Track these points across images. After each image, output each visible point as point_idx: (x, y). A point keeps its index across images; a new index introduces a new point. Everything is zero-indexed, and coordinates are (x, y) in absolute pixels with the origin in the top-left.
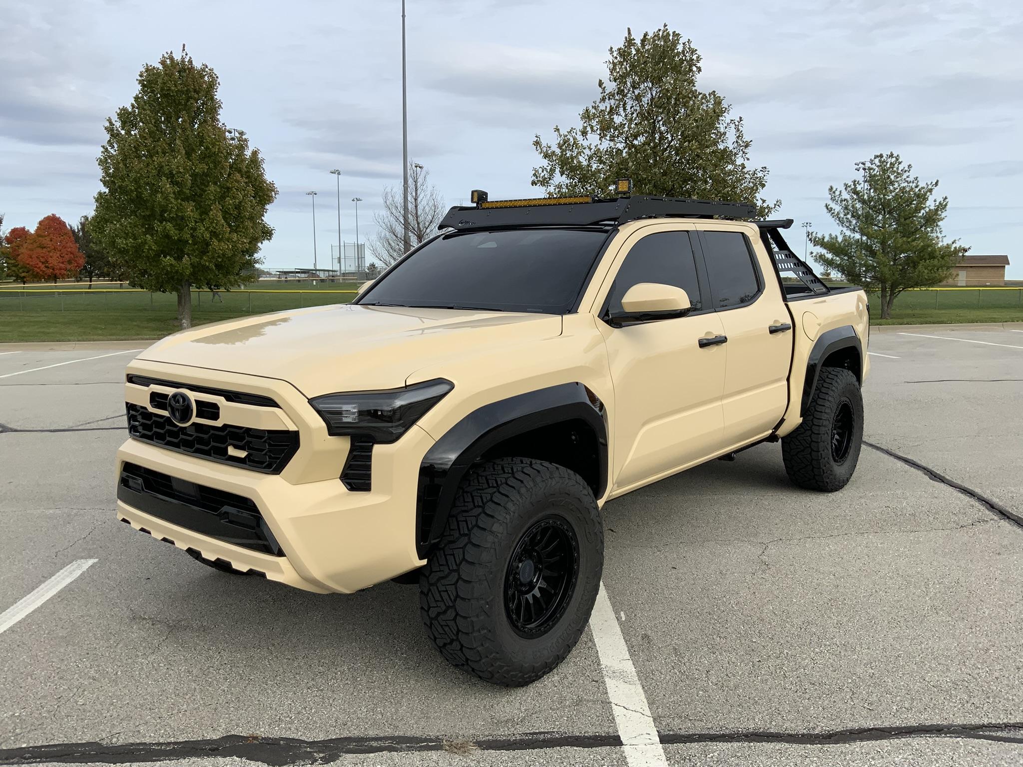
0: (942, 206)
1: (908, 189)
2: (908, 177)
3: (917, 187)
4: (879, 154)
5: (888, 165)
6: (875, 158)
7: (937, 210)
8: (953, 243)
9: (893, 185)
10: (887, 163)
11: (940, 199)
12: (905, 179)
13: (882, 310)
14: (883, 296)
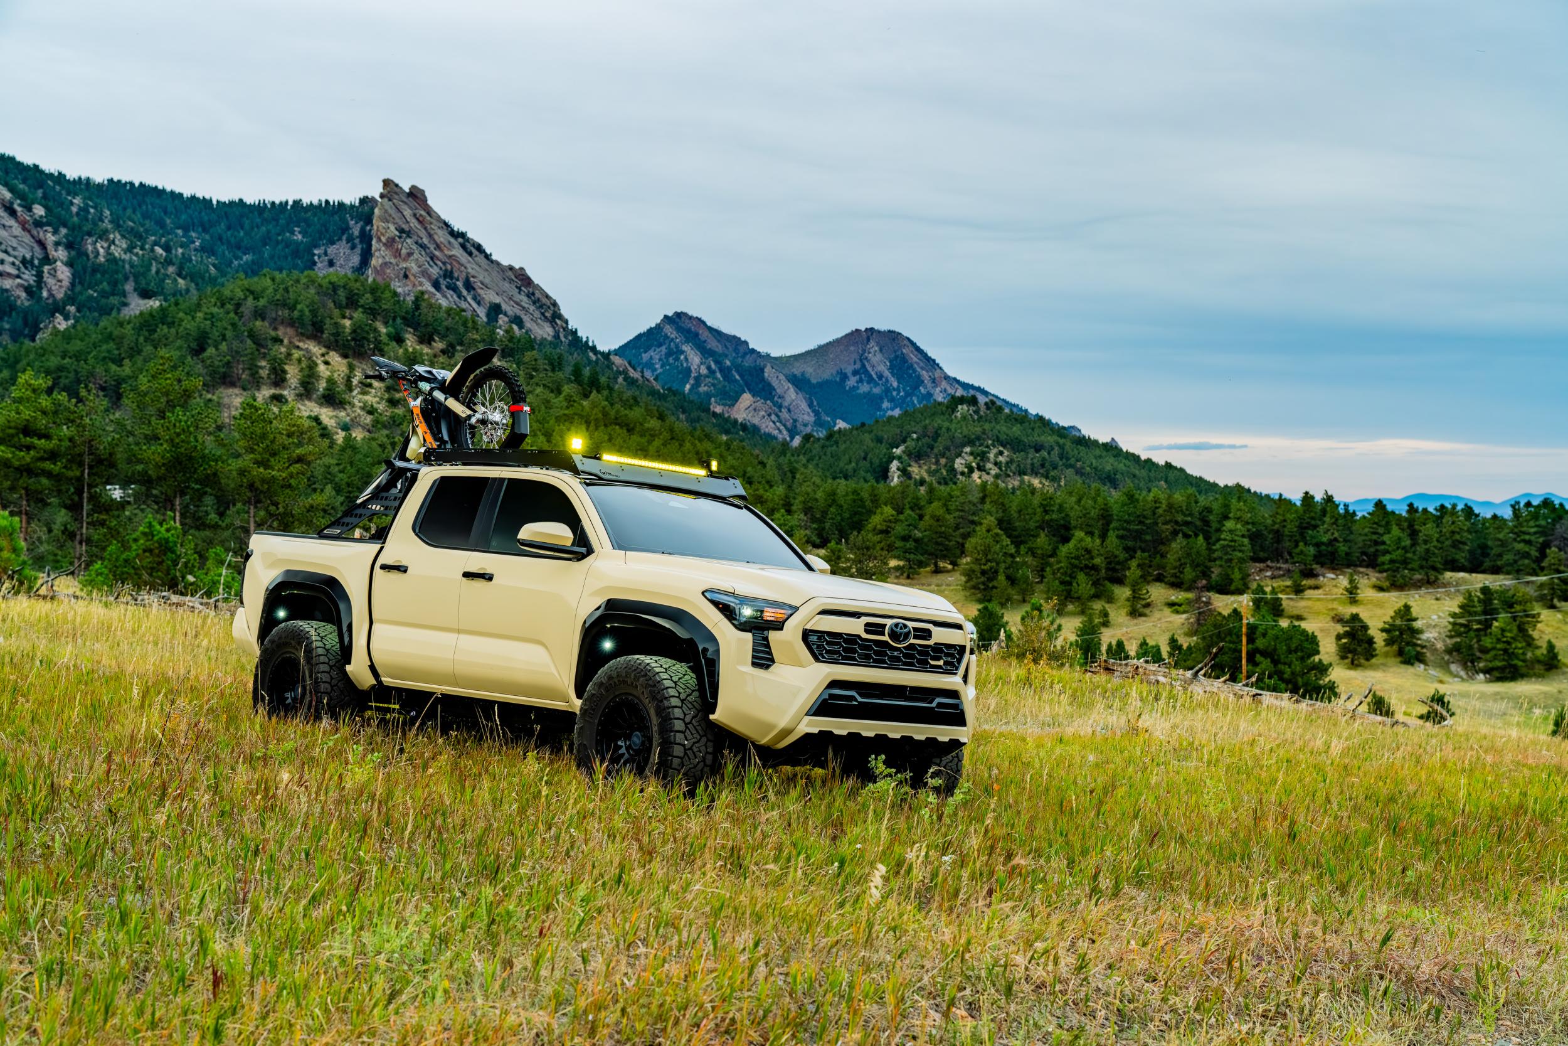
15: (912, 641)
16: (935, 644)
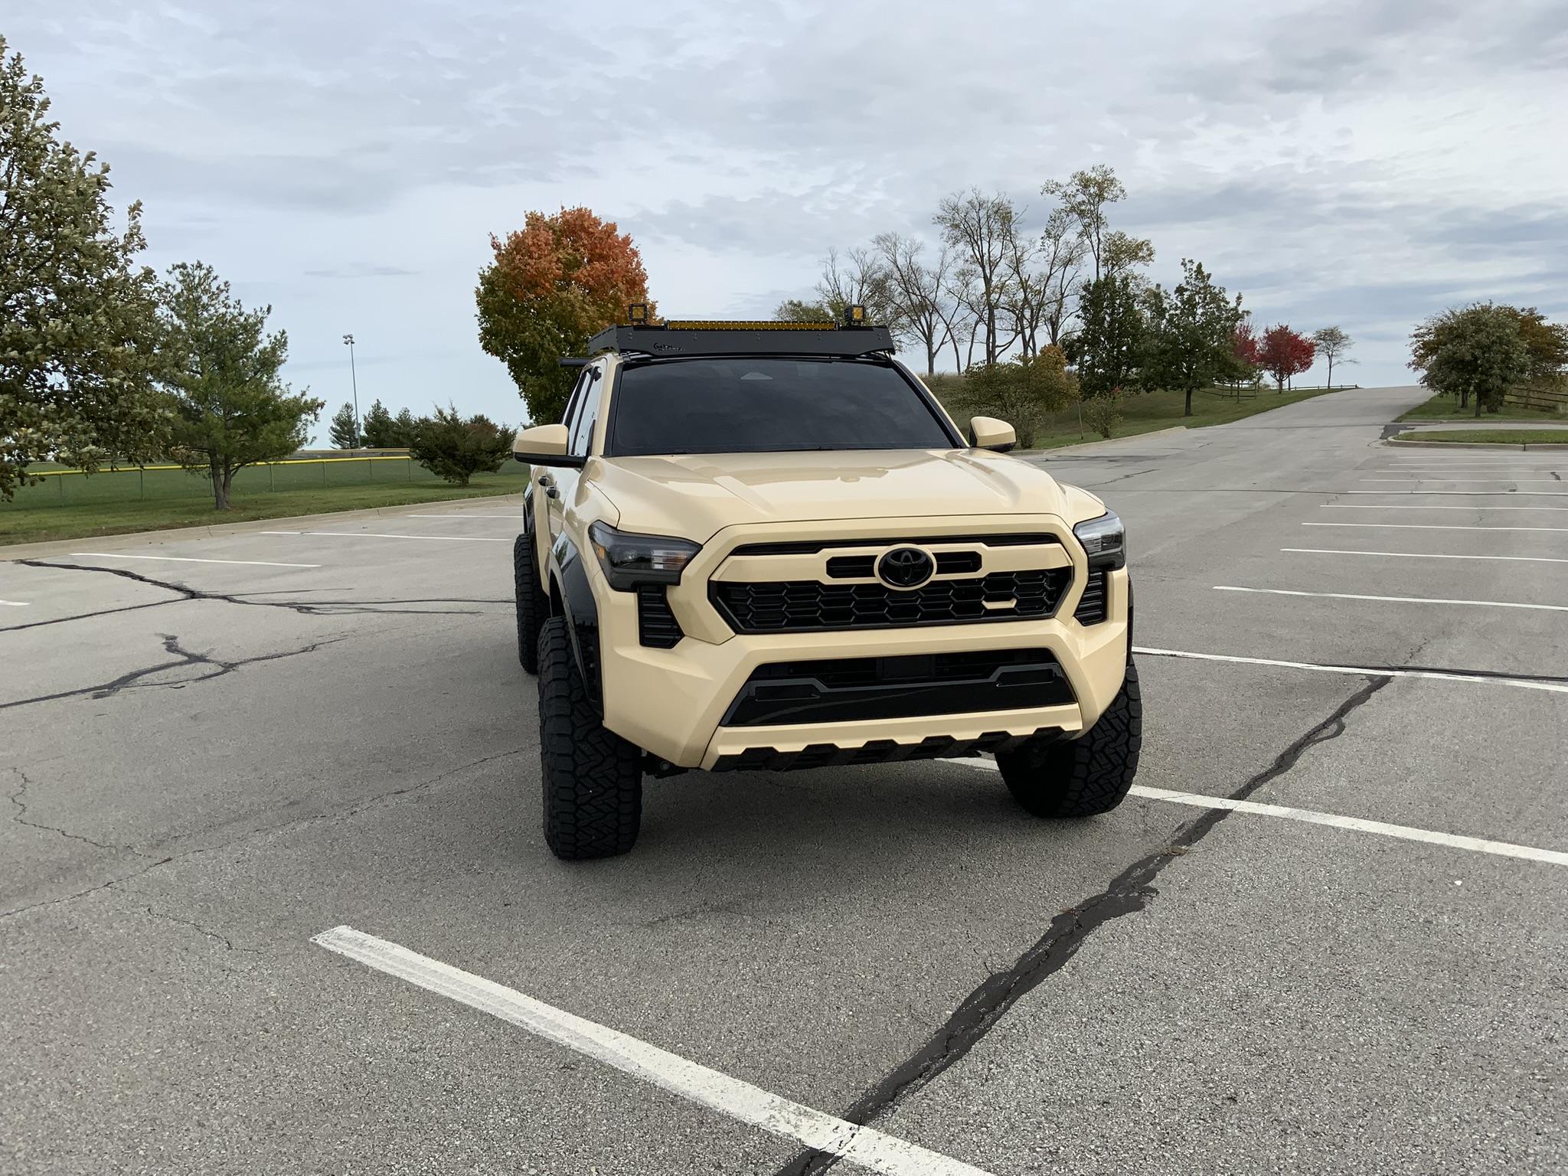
0: (281, 343)
1: (229, 317)
2: (227, 298)
3: (241, 314)
4: (180, 264)
5: (196, 281)
6: (174, 269)
7: (274, 350)
8: (302, 395)
9: (207, 311)
10: (194, 277)
11: (275, 333)
12: (223, 302)
13: (217, 496)
14: (214, 475)
15: (935, 577)
16: (991, 575)
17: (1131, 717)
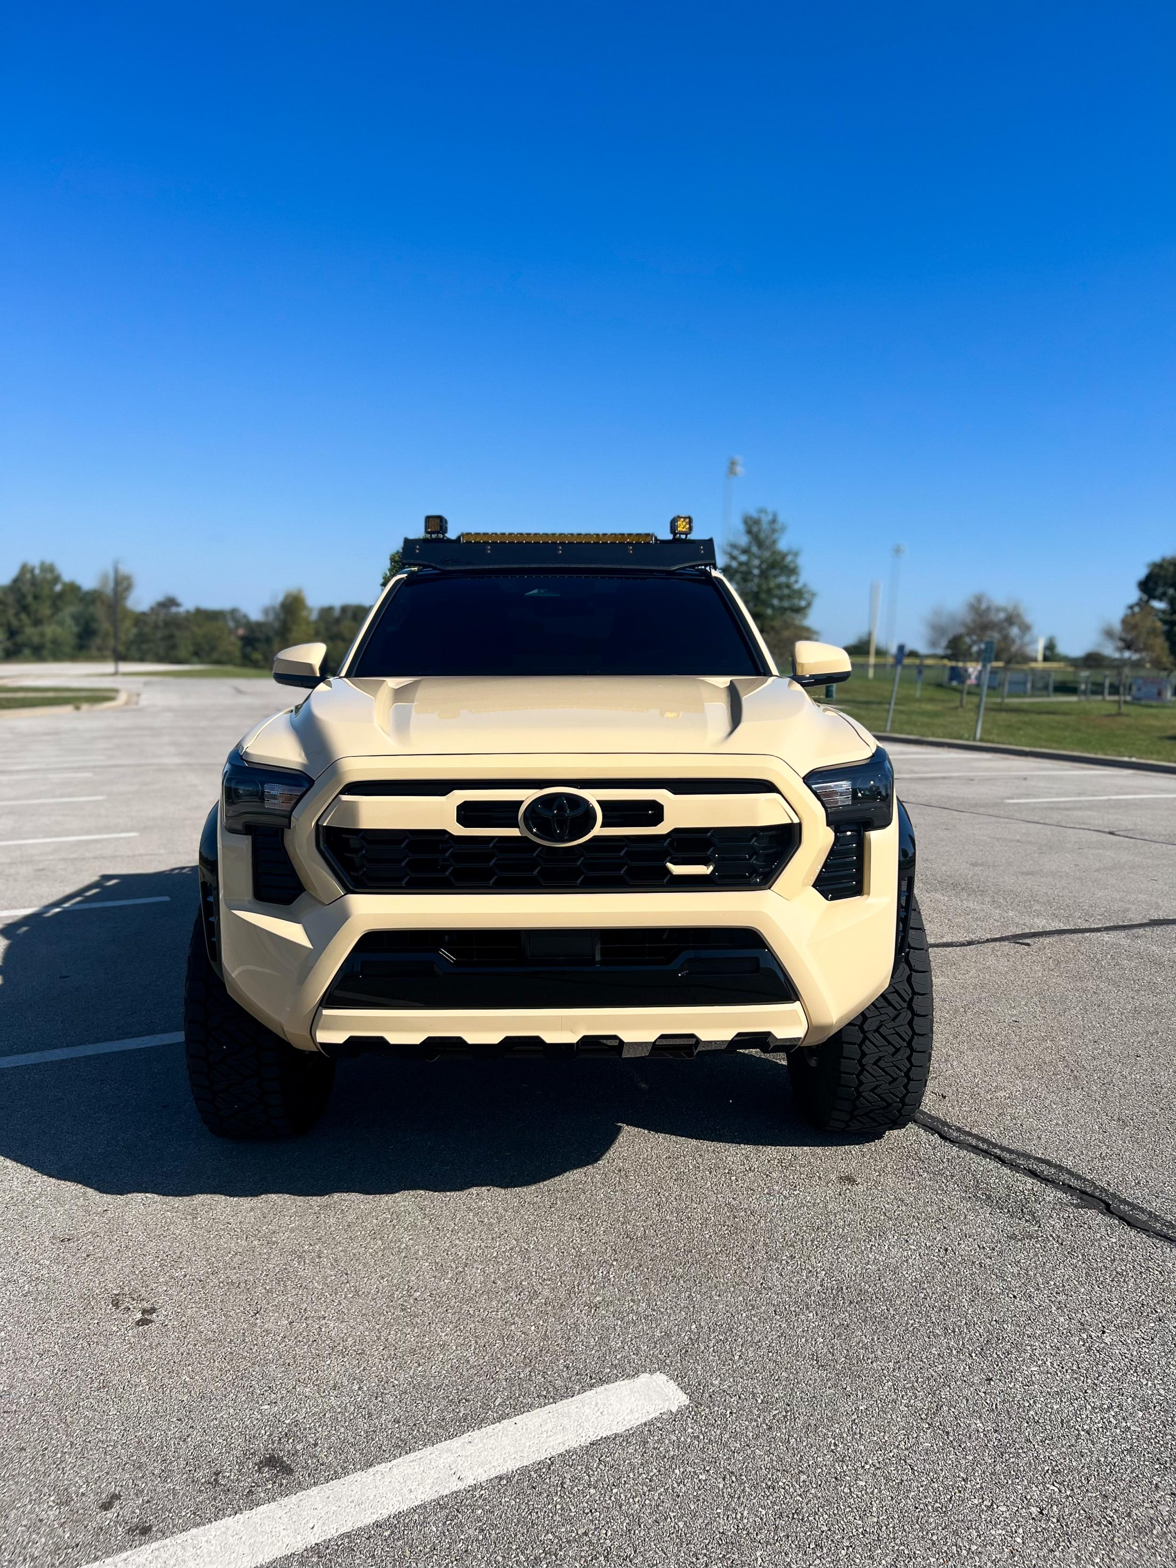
15: (598, 830)
16: (676, 831)
17: (914, 993)
